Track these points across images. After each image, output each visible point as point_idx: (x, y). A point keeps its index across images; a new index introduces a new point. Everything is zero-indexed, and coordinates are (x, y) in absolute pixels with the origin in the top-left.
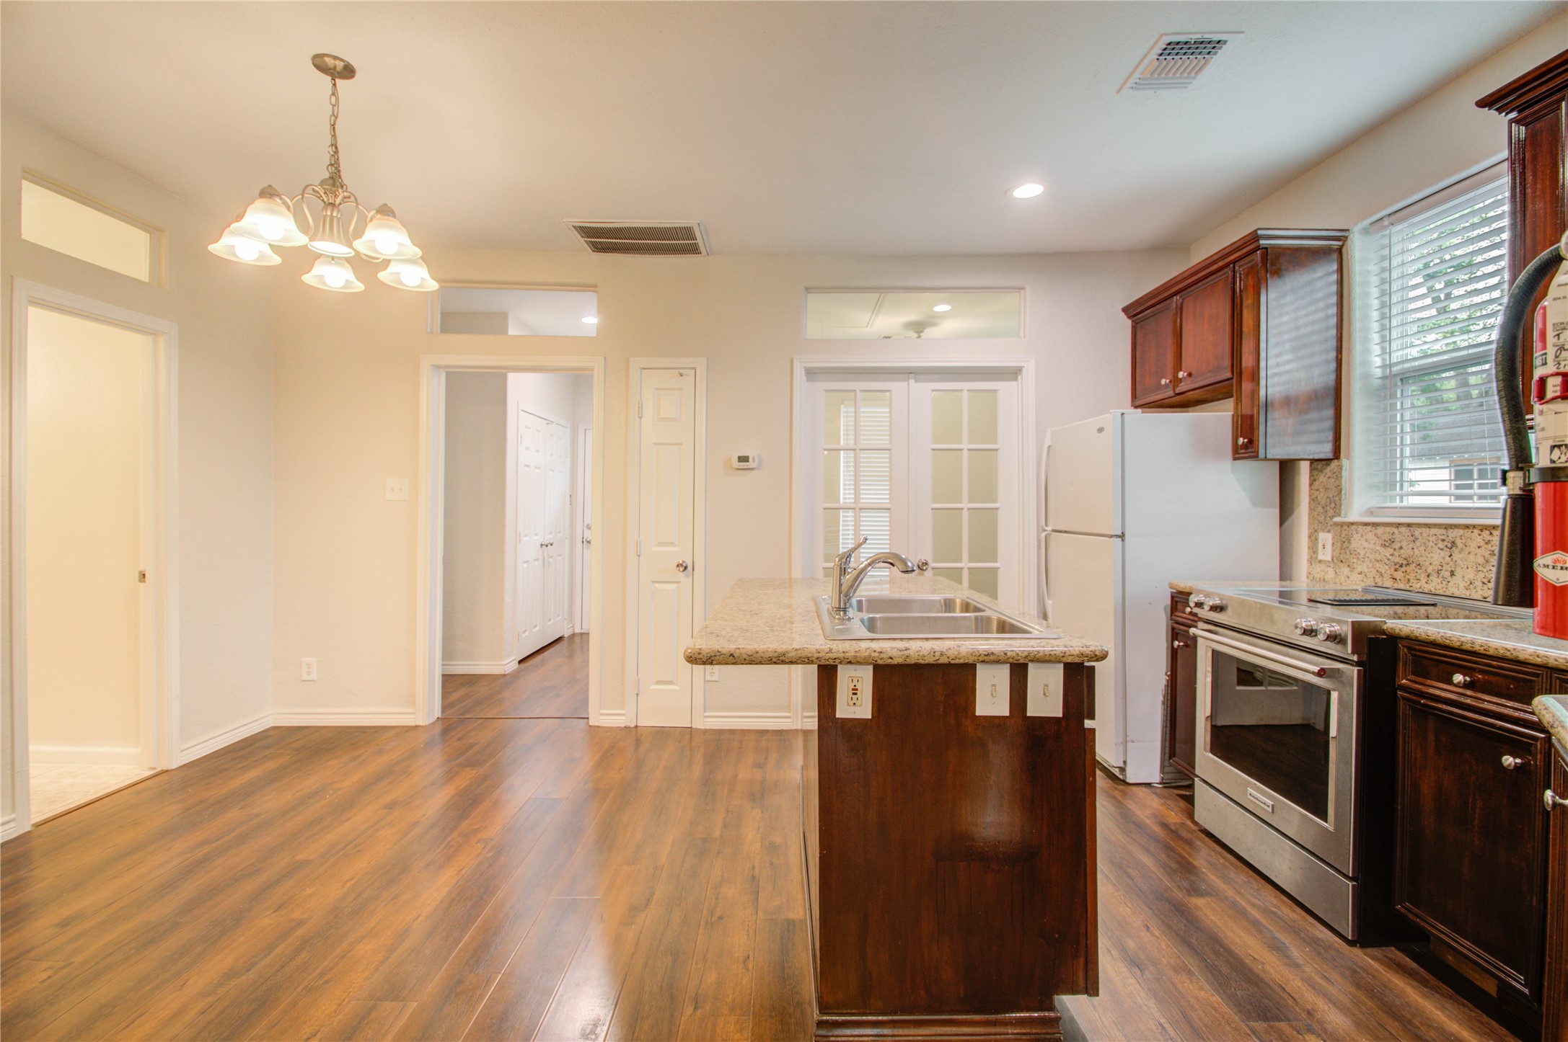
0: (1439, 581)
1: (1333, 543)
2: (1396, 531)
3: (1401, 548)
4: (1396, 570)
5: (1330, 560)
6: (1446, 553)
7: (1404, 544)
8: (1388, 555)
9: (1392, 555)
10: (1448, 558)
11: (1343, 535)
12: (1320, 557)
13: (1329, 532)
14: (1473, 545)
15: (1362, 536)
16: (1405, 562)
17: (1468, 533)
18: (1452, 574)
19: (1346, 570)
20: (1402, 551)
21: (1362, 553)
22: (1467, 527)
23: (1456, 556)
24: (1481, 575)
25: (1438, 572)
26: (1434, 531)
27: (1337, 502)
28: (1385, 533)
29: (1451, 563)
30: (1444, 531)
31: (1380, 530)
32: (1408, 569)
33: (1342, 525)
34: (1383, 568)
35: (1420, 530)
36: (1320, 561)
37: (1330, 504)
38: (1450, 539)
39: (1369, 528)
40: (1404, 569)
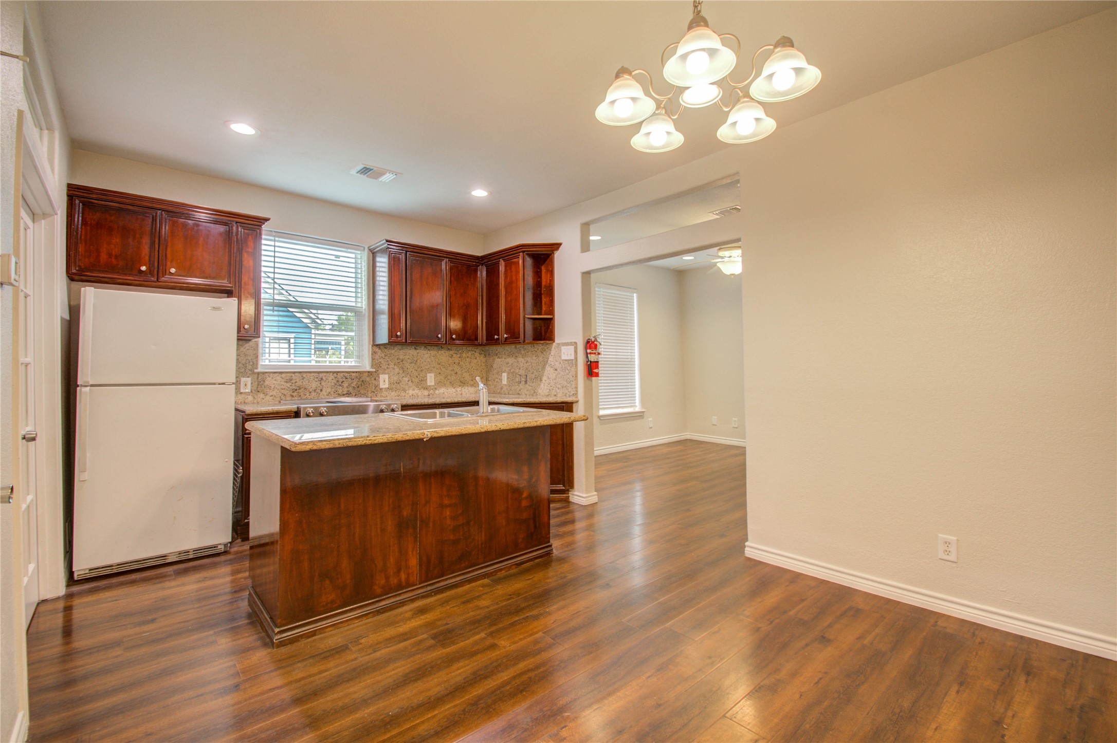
0: (315, 394)
1: (252, 383)
2: (293, 375)
3: (296, 382)
4: (293, 392)
5: (250, 391)
6: (318, 383)
7: (298, 380)
8: (289, 386)
9: (291, 386)
10: (319, 385)
11: (260, 378)
12: (242, 391)
13: (248, 377)
14: (330, 379)
15: (272, 378)
16: (298, 388)
17: (328, 374)
18: (321, 390)
19: (262, 396)
20: (297, 384)
21: (273, 386)
22: (327, 372)
23: (323, 384)
24: (333, 389)
25: (315, 391)
26: (313, 374)
27: (255, 362)
28: (286, 376)
29: (321, 387)
30: (317, 374)
31: (283, 375)
32: (300, 391)
33: (258, 373)
34: (285, 392)
35: (306, 374)
36: (241, 393)
37: (249, 362)
38: (320, 377)
39: (277, 374)
40: (298, 391)
